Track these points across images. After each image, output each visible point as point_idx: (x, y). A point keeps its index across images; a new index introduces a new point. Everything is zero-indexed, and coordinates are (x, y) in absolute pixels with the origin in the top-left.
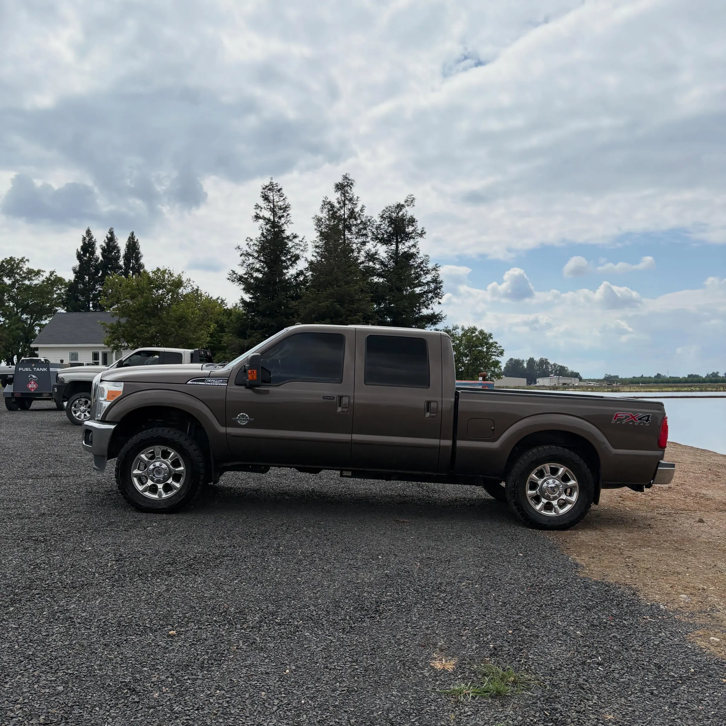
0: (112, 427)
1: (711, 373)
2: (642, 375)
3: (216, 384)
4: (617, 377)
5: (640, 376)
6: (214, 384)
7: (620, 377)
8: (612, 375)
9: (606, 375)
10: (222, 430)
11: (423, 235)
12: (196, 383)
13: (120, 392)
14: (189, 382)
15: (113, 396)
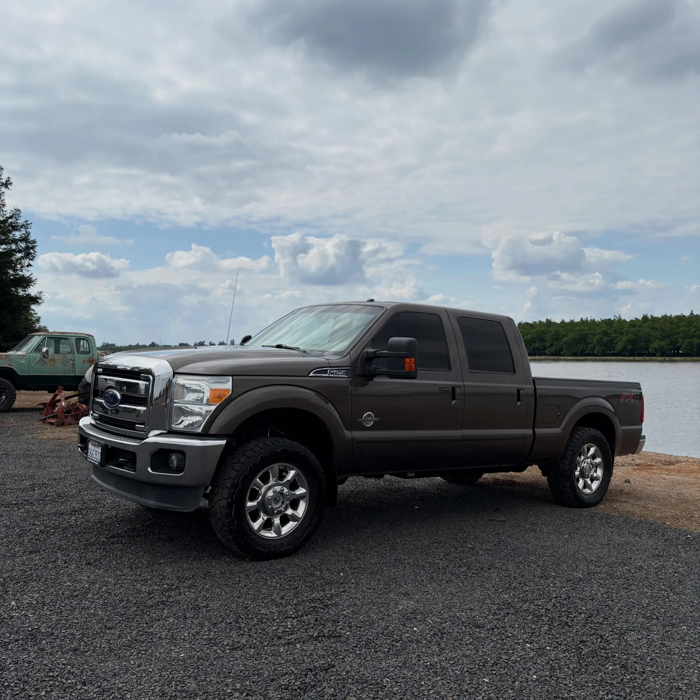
0: (223, 442)
1: (199, 342)
2: (138, 344)
3: (340, 376)
4: (114, 345)
5: (136, 344)
6: (337, 376)
7: (116, 345)
8: (110, 343)
9: (104, 343)
10: (348, 434)
11: (9, 186)
12: (318, 375)
13: (227, 390)
14: (311, 374)
15: (220, 397)
